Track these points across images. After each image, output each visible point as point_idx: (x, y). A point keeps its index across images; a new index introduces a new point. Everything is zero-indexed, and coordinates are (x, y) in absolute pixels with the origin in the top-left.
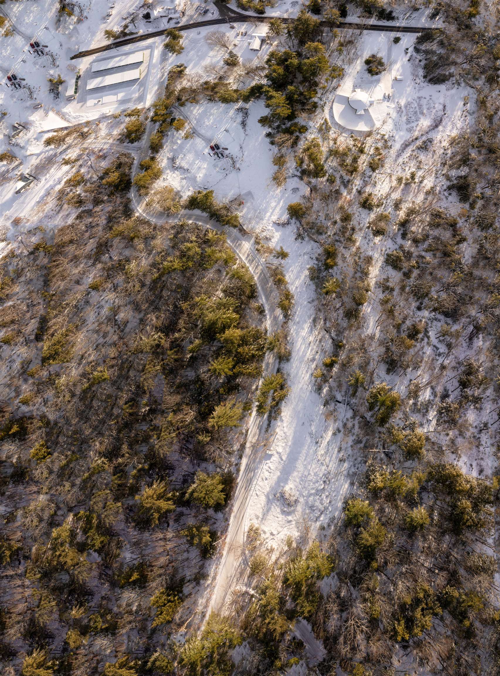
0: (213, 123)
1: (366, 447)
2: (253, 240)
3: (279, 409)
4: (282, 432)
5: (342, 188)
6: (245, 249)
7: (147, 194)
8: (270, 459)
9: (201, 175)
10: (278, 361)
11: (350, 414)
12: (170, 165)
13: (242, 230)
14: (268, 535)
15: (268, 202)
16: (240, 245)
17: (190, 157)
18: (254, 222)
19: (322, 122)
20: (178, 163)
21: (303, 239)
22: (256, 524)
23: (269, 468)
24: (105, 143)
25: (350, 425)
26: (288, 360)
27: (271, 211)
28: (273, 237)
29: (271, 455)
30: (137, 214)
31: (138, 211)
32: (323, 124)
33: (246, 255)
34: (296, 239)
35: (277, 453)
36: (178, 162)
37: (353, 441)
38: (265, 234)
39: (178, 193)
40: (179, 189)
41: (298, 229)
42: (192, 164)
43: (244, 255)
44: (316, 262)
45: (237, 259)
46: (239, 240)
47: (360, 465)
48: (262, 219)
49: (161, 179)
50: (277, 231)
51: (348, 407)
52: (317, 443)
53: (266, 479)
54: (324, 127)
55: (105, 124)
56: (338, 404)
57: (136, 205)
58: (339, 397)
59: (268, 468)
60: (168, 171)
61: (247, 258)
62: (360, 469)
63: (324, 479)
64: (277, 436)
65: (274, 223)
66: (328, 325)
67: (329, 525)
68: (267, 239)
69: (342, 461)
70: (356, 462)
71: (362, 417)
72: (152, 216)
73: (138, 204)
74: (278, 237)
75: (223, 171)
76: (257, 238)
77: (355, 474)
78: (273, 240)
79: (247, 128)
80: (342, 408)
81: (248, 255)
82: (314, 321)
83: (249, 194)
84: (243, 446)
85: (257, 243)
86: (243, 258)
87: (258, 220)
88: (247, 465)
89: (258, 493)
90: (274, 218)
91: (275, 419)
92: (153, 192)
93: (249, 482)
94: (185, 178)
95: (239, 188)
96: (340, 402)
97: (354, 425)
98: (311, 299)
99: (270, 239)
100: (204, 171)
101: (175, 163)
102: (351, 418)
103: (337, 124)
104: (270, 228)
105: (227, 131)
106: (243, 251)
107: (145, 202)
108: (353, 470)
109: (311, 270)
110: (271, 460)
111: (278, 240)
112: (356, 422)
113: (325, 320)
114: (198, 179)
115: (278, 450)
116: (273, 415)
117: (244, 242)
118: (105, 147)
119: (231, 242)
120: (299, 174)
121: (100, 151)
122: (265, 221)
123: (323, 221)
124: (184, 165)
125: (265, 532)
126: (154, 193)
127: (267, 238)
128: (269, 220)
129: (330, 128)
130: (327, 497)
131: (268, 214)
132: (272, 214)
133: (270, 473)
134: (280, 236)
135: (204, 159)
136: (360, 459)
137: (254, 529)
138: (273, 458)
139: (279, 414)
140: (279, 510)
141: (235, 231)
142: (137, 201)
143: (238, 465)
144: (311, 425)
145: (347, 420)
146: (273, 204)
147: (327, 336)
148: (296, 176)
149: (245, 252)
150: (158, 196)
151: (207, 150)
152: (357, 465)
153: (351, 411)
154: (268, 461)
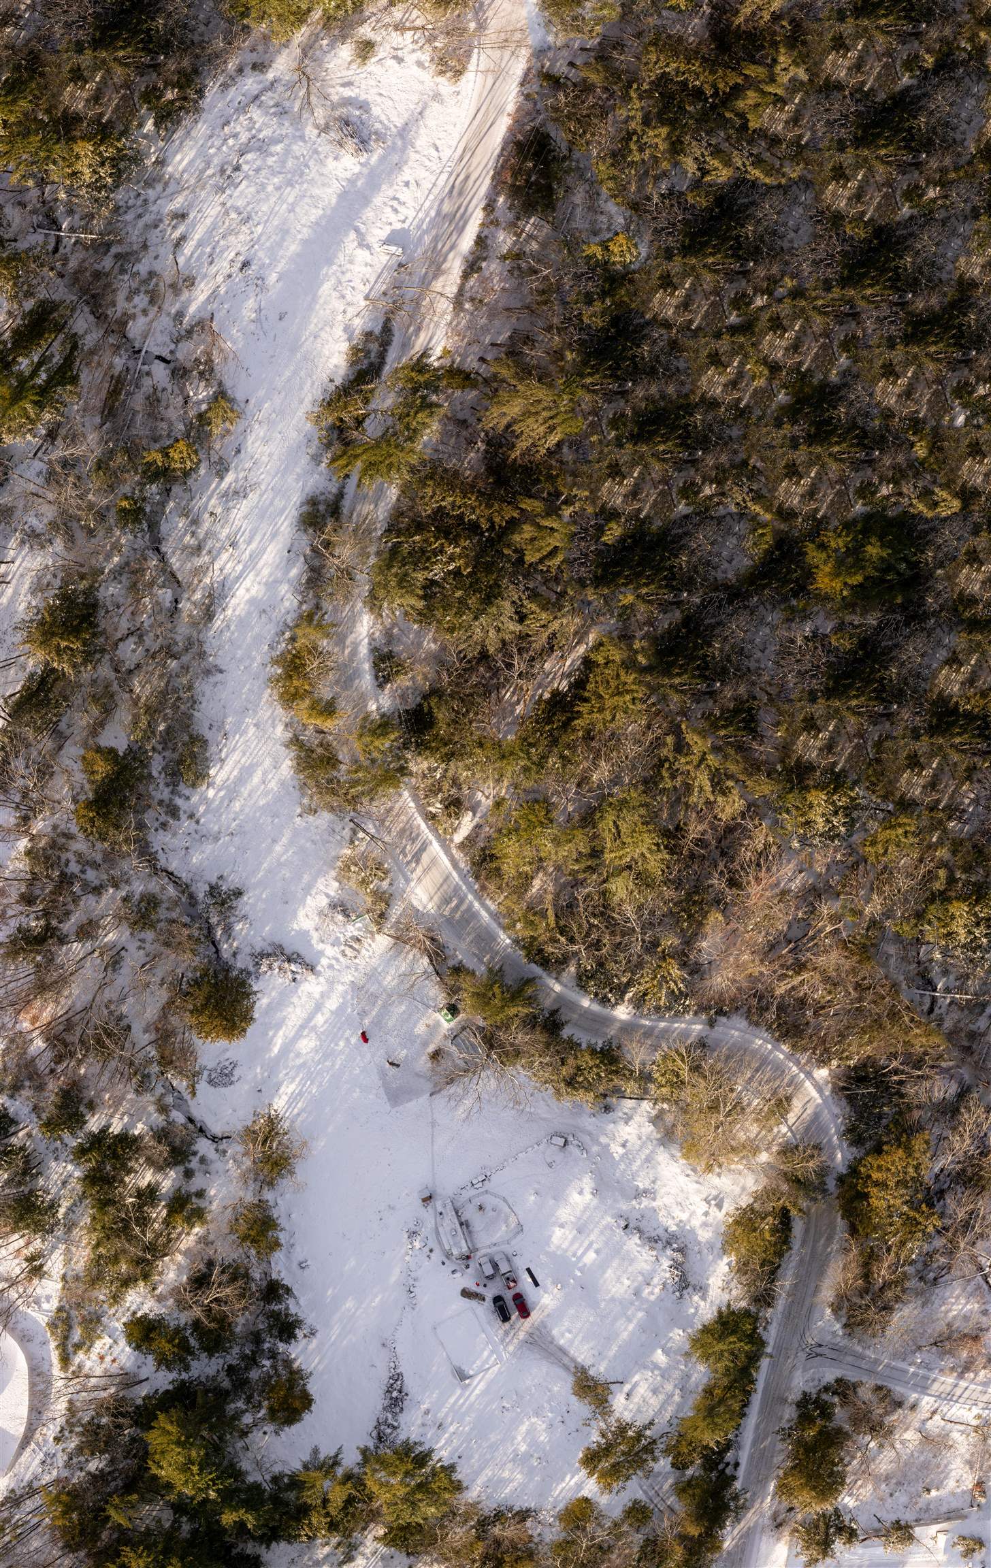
0: (517, 1422)
1: (108, 245)
2: (396, 912)
3: (353, 364)
4: (349, 297)
5: (43, 1065)
6: (427, 881)
7: (787, 1150)
8: (393, 232)
9: (575, 1198)
10: (346, 504)
11: (135, 329)
12: (693, 1257)
13: (437, 954)
14: (411, 59)
15: (326, 1056)
16: (446, 901)
17: (617, 1284)
18: (389, 980)
19: (80, 1357)
20: (666, 1263)
21: (213, 890)
22: (444, 85)
23: (396, 211)
24: (949, 1397)
25: (141, 301)
26: (312, 502)
27: (320, 1019)
28: (321, 913)
29: (387, 242)
30: (822, 1073)
31: (820, 1090)
32: (78, 1346)
33: (425, 858)
34: (238, 893)
35: (369, 247)
36: (664, 1271)
37: (138, 260)
38: (353, 930)
39: (668, 1137)
40: (662, 1156)
41: (228, 930)
42: (612, 1252)
43: (434, 861)
44: (179, 802)
45: (462, 846)
46: (449, 921)
47: (131, 202)
48: (356, 988)
49: (728, 1207)
50: (305, 934)
51: (137, 345)
52: (246, 264)
53: (407, 184)
54: (77, 1334)
55: (951, 1484)
56: (165, 353)
57: (826, 1116)
58: (160, 373)
59: (400, 208)
60: (705, 1235)
61: (423, 848)
62: (132, 194)
63: (238, 176)
64: (366, 289)
65: (311, 968)
66: (165, 595)
67: (240, 70)
68: (341, 908)
69: (181, 216)
70: (140, 211)
71: (100, 317)
72: (764, 1061)
73: (816, 1116)
74: (301, 913)
75: (489, 1201)
76: (382, 915)
77: (149, 184)
78: (324, 902)
79: (384, 1376)
80: (157, 344)
81: (417, 858)
82: (209, 615)
83: (396, 1096)
84: (472, 267)
85: (384, 899)
86: (435, 847)
87: (373, 988)
88: (461, 230)
89: (435, 153)
90: (311, 986)
91: (368, 335)
92: (764, 1157)
93: (456, 191)
94: (639, 1194)
95: (433, 1124)
96: (159, 358)
97: (129, 299)
98: (212, 679)
99: (333, 906)
100: (564, 1214)
101: (676, 1265)
102: (133, 317)
103: (24, 1339)
104: (330, 951)
105: (462, 1376)
106: (435, 876)
107: (791, 1117)
108: (150, 192)
109: (201, 776)
110: (388, 230)
111: (303, 901)
112: (122, 304)
113: (174, 611)
114: (587, 1183)
115: (367, 253)
116: (374, 347)
117: (431, 907)
118: (950, 1380)
119: (475, 916)
120: (203, 1146)
121: (967, 1367)
122: (348, 978)
123: (132, 947)
124: (642, 1256)
125: (420, 64)
126: (756, 1151)
127: (345, 913)
128: (331, 983)
129: (52, 1325)
130: (235, 136)
131: (333, 1004)
132: (318, 1007)
133: (395, 198)
134: (294, 915)
135: (563, 1266)
136: (129, 217)
137: (449, 74)
138: (384, 233)
139: (355, 350)
140: (376, 111)
141: (461, 952)
142: (823, 1130)
143: (491, 221)
144: (259, 310)
145: (145, 312)
146: (306, 1045)
147: (175, 562)
148: (214, 1139)
149: (426, 871)
150: (742, 1136)
151: (545, 1300)
152: (139, 202)
153: (131, 335)
154: (398, 226)
